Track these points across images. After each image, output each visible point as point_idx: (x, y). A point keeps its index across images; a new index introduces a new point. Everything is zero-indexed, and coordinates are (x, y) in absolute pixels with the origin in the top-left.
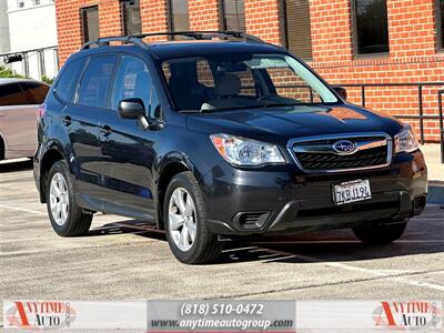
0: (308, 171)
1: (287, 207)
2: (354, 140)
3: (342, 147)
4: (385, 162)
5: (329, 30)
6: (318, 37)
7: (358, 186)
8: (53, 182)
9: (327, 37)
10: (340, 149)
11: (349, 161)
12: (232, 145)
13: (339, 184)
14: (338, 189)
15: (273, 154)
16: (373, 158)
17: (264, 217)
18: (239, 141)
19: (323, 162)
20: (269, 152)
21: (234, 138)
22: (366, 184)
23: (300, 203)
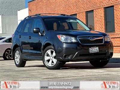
0: (82, 44)
1: (77, 53)
2: (94, 37)
3: (91, 38)
4: (102, 43)
5: (99, 26)
6: (96, 28)
7: (95, 49)
8: (16, 54)
9: (98, 28)
10: (91, 39)
11: (93, 42)
12: (62, 37)
13: (90, 48)
14: (90, 49)
15: (73, 40)
16: (99, 42)
17: (71, 56)
18: (64, 36)
19: (86, 42)
20: (72, 39)
21: (63, 35)
22: (97, 48)
23: (80, 52)
